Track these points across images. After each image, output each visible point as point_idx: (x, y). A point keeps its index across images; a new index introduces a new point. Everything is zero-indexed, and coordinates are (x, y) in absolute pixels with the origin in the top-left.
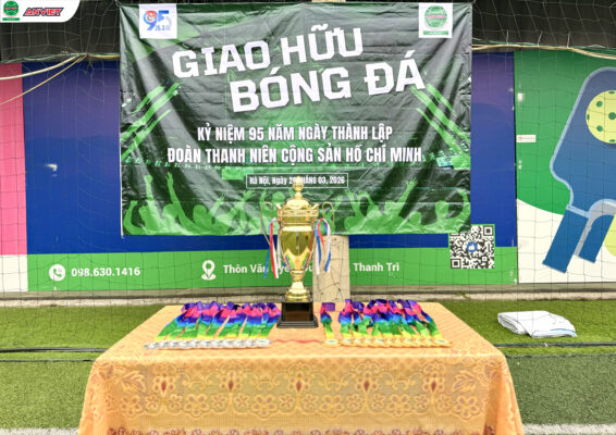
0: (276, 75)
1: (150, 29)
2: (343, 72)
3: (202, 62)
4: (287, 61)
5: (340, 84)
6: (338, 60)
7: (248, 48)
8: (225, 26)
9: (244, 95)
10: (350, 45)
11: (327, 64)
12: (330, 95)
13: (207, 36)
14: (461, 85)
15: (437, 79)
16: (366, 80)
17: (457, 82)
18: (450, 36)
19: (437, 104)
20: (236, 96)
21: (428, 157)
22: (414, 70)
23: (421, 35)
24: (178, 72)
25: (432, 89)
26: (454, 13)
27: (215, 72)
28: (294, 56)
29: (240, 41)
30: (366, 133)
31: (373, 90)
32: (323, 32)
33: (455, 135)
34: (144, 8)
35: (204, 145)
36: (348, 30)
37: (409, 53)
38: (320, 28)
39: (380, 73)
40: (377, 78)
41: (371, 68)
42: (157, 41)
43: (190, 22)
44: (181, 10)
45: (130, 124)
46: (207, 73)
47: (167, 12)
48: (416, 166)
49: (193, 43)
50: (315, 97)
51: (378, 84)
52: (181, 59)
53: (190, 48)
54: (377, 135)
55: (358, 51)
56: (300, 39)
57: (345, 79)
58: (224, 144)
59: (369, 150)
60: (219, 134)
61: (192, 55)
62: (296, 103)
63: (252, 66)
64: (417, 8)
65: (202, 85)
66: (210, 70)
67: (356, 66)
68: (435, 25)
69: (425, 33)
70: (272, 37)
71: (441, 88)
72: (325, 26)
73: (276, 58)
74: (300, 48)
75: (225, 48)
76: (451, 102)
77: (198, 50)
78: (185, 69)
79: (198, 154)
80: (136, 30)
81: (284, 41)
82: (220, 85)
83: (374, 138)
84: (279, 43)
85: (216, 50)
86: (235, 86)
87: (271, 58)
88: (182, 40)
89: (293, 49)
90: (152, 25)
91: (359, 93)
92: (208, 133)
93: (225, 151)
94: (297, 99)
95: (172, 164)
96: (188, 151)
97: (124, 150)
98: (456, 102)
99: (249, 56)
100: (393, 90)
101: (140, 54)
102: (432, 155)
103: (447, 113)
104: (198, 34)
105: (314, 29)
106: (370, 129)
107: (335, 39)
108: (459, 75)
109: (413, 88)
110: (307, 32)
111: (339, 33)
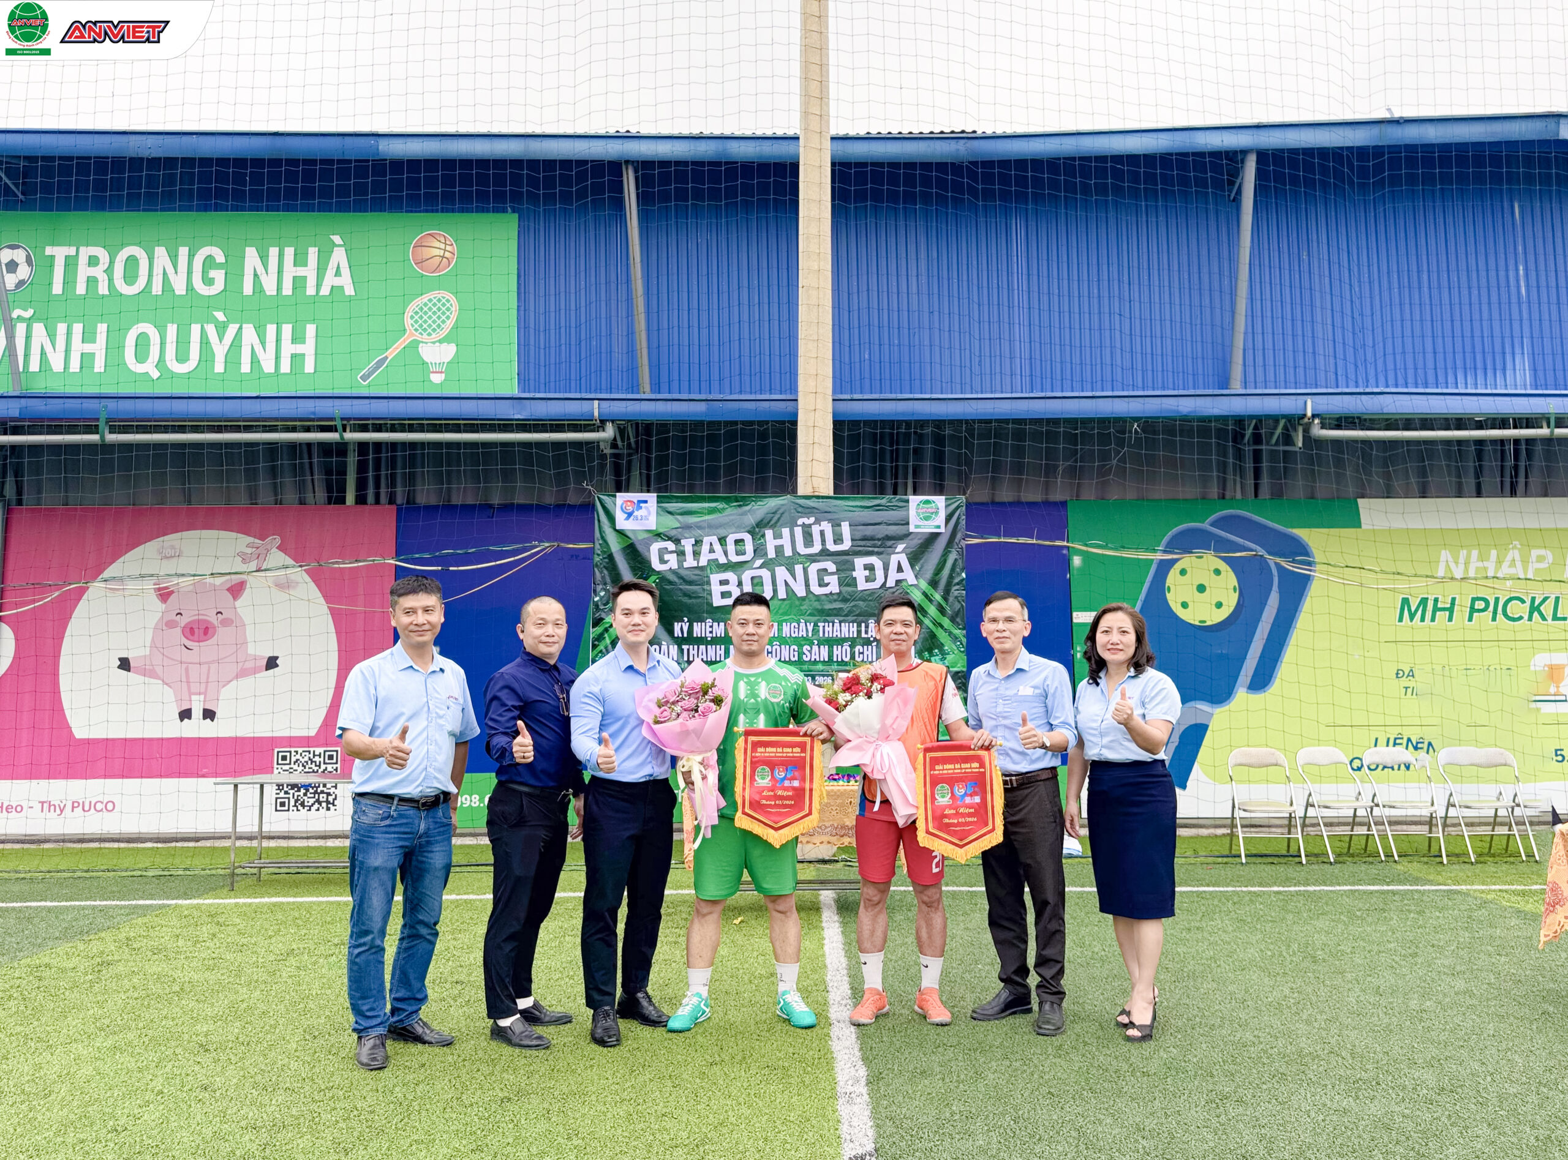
0: (760, 568)
1: (627, 518)
2: (831, 567)
3: (681, 554)
4: (771, 554)
5: (827, 579)
6: (825, 553)
7: (731, 540)
8: (707, 517)
9: (725, 588)
10: (838, 540)
11: (813, 558)
12: (817, 590)
13: (687, 527)
14: (956, 580)
15: (929, 574)
16: (855, 574)
17: (951, 577)
18: (942, 530)
19: (931, 601)
20: (716, 589)
22: (906, 565)
23: (912, 529)
24: (656, 565)
25: (924, 585)
26: (947, 506)
27: (695, 564)
28: (779, 549)
29: (722, 532)
30: (855, 629)
31: (862, 585)
32: (810, 526)
33: (950, 634)
34: (621, 497)
35: (680, 642)
36: (836, 525)
37: (900, 547)
38: (807, 521)
39: (870, 568)
40: (867, 573)
41: (859, 562)
42: (634, 531)
43: (670, 513)
44: (660, 500)
45: (602, 619)
46: (686, 565)
47: (646, 502)
49: (673, 533)
50: (801, 591)
51: (868, 580)
52: (660, 550)
53: (670, 539)
55: (847, 545)
56: (786, 532)
57: (832, 574)
58: (700, 641)
59: (858, 648)
60: (698, 629)
61: (671, 546)
62: (780, 597)
63: (735, 558)
64: (907, 501)
65: (681, 578)
66: (690, 562)
67: (844, 562)
68: (927, 518)
69: (917, 527)
70: (756, 530)
71: (934, 583)
72: (812, 520)
73: (759, 551)
74: (786, 541)
75: (706, 540)
76: (945, 597)
77: (677, 541)
78: (662, 561)
79: (674, 650)
80: (611, 519)
81: (769, 533)
82: (700, 579)
83: (864, 635)
84: (763, 536)
85: (697, 542)
86: (715, 578)
87: (755, 551)
88: (661, 530)
89: (779, 542)
90: (630, 515)
91: (850, 589)
92: (685, 628)
93: (703, 647)
94: (782, 594)
96: (665, 648)
97: (594, 646)
98: (951, 599)
99: (731, 548)
101: (615, 546)
103: (941, 610)
104: (678, 525)
105: (800, 522)
106: (859, 626)
107: (822, 533)
108: (953, 569)
109: (904, 584)
110: (793, 524)
111: (826, 526)
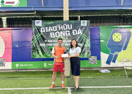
1: (37, 24)
2: (69, 31)
7: (53, 27)
9: (52, 35)
12: (67, 35)
21: (83, 45)
22: (81, 31)
27: (48, 31)
28: (61, 29)
31: (74, 34)
32: (66, 25)
34: (36, 21)
36: (70, 25)
37: (80, 28)
41: (73, 31)
42: (38, 26)
44: (42, 21)
50: (64, 35)
52: (42, 29)
55: (71, 28)
58: (49, 43)
60: (48, 41)
62: (61, 36)
63: (54, 30)
64: (81, 21)
69: (82, 25)
75: (49, 27)
77: (45, 28)
80: (35, 24)
87: (57, 29)
96: (43, 44)
100: (77, 34)
104: (45, 25)
109: (80, 34)
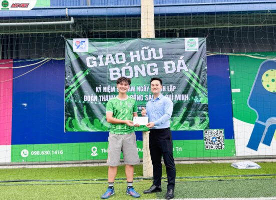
0: (128, 66)
1: (77, 48)
2: (155, 65)
3: (98, 61)
4: (132, 61)
5: (154, 70)
6: (153, 60)
7: (117, 56)
8: (107, 47)
9: (115, 74)
11: (148, 62)
13: (100, 51)
14: (203, 70)
15: (193, 68)
16: (164, 68)
17: (201, 69)
18: (198, 50)
19: (193, 77)
20: (112, 74)
21: (191, 99)
23: (186, 50)
24: (88, 65)
25: (191, 72)
26: (199, 42)
27: (103, 65)
28: (135, 59)
29: (114, 53)
30: (165, 88)
31: (167, 72)
32: (147, 50)
33: (201, 90)
34: (75, 40)
38: (146, 48)
39: (170, 65)
40: (169, 67)
41: (166, 63)
42: (80, 53)
43: (94, 46)
45: (69, 86)
47: (84, 42)
48: (186, 102)
49: (95, 53)
50: (144, 74)
52: (90, 60)
53: (94, 56)
54: (169, 90)
56: (138, 52)
57: (156, 68)
58: (106, 93)
60: (105, 89)
61: (94, 58)
62: (136, 77)
64: (184, 40)
65: (98, 70)
66: (101, 64)
67: (160, 63)
68: (191, 46)
69: (188, 49)
70: (127, 52)
71: (195, 71)
72: (148, 47)
73: (128, 60)
74: (138, 56)
76: (199, 76)
78: (91, 64)
79: (96, 97)
81: (131, 53)
82: (105, 70)
84: (129, 54)
85: (104, 56)
86: (111, 70)
87: (126, 60)
88: (90, 52)
89: (135, 56)
90: (78, 47)
91: (162, 73)
92: (100, 89)
93: (107, 96)
94: (137, 75)
95: (86, 102)
96: (92, 96)
97: (66, 96)
98: (201, 76)
99: (117, 59)
100: (176, 72)
101: (73, 58)
102: (192, 98)
103: (198, 81)
104: (97, 50)
105: (143, 48)
106: (167, 87)
107: (152, 52)
108: (202, 66)
110: (140, 49)
111: (153, 50)
